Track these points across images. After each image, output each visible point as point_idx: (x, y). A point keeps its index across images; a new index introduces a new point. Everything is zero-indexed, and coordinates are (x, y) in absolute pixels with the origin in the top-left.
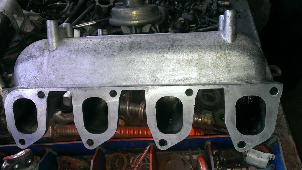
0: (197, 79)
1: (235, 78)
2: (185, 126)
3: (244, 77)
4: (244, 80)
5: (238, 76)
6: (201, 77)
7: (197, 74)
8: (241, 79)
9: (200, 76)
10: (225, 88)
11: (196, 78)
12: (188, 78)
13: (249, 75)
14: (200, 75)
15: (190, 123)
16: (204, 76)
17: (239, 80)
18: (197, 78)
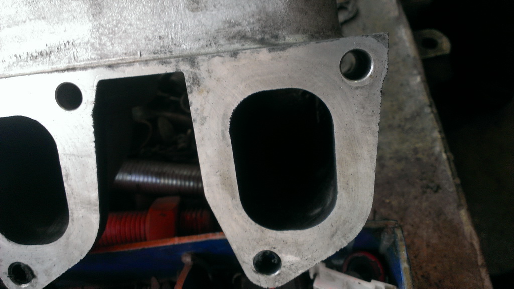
0: (93, 45)
1: (218, 31)
2: (75, 216)
3: (249, 23)
4: (249, 34)
5: (230, 22)
6: (105, 39)
7: (89, 26)
8: (239, 32)
9: (102, 34)
10: (185, 68)
11: (87, 43)
12: (63, 47)
13: (267, 14)
14: (101, 30)
15: (90, 203)
16: (114, 32)
17: (234, 37)
18: (92, 40)
